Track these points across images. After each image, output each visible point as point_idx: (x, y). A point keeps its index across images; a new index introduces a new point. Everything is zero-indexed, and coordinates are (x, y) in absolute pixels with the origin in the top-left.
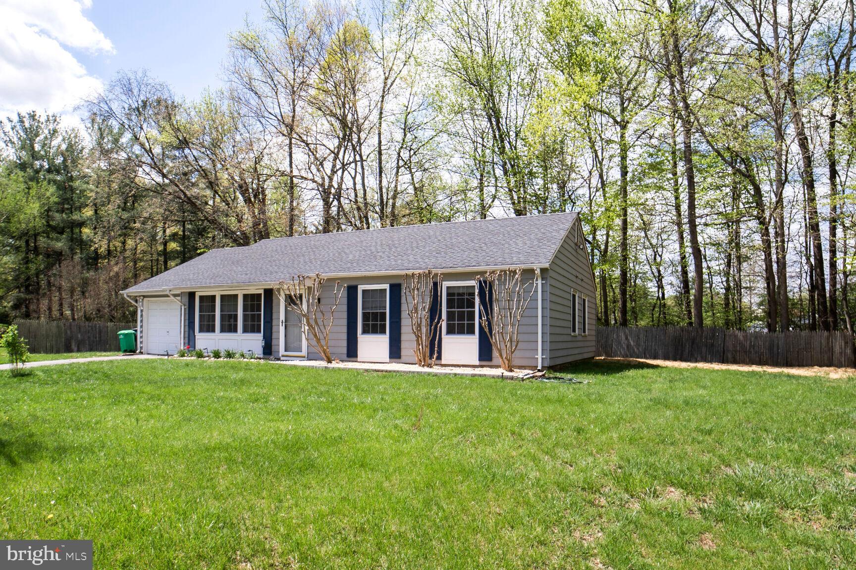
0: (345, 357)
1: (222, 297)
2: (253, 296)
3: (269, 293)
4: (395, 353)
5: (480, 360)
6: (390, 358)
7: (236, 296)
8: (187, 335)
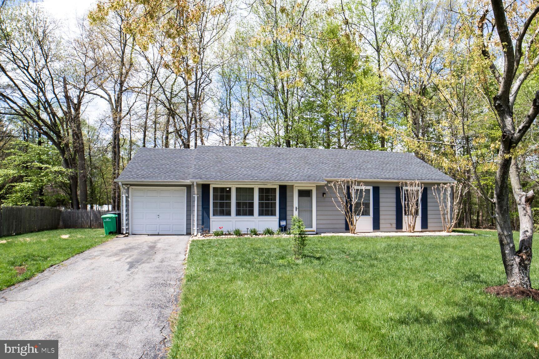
0: (344, 230)
1: (237, 189)
2: (268, 190)
3: (283, 189)
4: (376, 226)
5: (422, 228)
6: (374, 229)
7: (252, 189)
8: (200, 218)
